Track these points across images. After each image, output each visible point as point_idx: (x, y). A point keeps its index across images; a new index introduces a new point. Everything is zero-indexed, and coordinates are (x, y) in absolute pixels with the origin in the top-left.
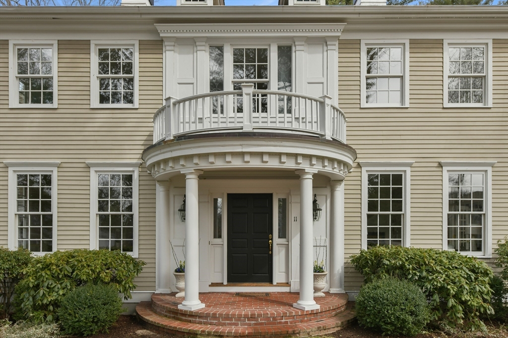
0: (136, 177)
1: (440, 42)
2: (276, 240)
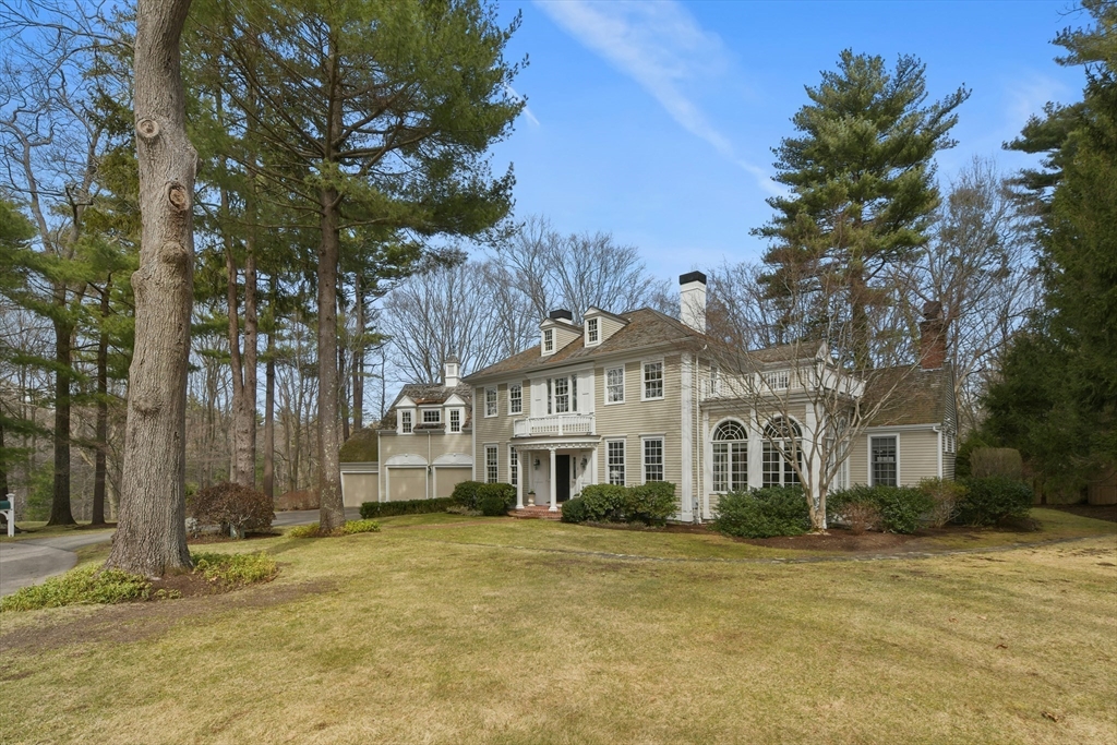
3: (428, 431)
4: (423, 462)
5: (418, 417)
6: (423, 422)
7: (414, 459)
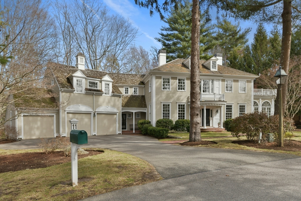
0: (185, 105)
1: (238, 80)
2: (211, 118)
3: (95, 92)
4: (90, 110)
5: (86, 84)
6: (88, 87)
7: (83, 108)
